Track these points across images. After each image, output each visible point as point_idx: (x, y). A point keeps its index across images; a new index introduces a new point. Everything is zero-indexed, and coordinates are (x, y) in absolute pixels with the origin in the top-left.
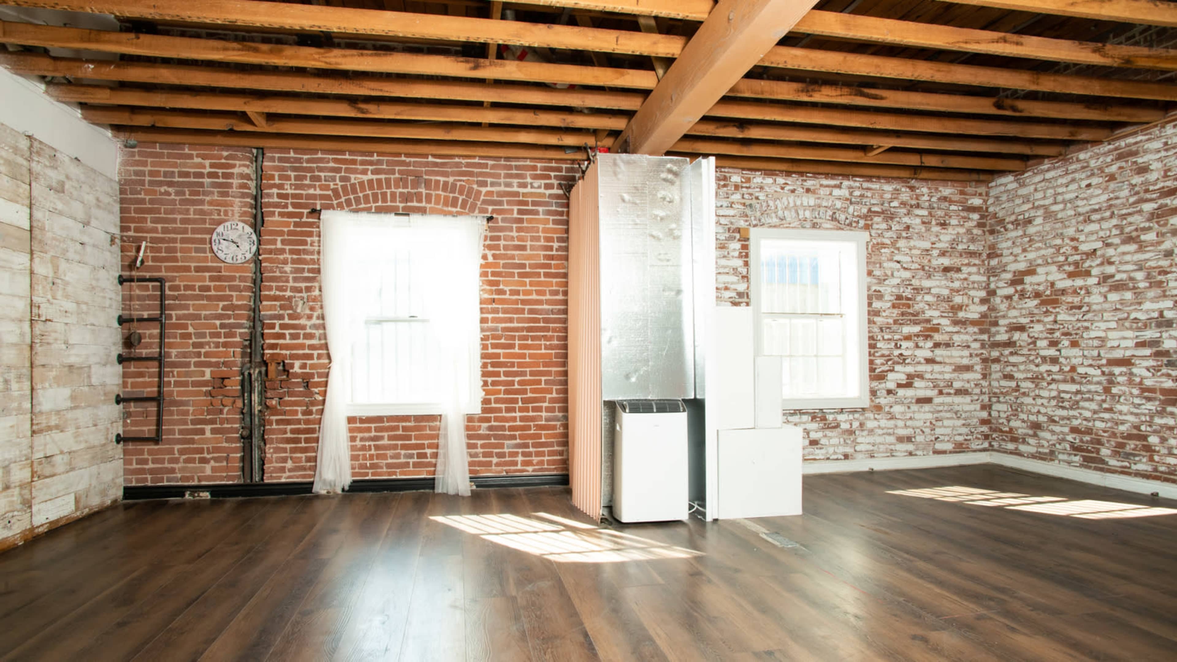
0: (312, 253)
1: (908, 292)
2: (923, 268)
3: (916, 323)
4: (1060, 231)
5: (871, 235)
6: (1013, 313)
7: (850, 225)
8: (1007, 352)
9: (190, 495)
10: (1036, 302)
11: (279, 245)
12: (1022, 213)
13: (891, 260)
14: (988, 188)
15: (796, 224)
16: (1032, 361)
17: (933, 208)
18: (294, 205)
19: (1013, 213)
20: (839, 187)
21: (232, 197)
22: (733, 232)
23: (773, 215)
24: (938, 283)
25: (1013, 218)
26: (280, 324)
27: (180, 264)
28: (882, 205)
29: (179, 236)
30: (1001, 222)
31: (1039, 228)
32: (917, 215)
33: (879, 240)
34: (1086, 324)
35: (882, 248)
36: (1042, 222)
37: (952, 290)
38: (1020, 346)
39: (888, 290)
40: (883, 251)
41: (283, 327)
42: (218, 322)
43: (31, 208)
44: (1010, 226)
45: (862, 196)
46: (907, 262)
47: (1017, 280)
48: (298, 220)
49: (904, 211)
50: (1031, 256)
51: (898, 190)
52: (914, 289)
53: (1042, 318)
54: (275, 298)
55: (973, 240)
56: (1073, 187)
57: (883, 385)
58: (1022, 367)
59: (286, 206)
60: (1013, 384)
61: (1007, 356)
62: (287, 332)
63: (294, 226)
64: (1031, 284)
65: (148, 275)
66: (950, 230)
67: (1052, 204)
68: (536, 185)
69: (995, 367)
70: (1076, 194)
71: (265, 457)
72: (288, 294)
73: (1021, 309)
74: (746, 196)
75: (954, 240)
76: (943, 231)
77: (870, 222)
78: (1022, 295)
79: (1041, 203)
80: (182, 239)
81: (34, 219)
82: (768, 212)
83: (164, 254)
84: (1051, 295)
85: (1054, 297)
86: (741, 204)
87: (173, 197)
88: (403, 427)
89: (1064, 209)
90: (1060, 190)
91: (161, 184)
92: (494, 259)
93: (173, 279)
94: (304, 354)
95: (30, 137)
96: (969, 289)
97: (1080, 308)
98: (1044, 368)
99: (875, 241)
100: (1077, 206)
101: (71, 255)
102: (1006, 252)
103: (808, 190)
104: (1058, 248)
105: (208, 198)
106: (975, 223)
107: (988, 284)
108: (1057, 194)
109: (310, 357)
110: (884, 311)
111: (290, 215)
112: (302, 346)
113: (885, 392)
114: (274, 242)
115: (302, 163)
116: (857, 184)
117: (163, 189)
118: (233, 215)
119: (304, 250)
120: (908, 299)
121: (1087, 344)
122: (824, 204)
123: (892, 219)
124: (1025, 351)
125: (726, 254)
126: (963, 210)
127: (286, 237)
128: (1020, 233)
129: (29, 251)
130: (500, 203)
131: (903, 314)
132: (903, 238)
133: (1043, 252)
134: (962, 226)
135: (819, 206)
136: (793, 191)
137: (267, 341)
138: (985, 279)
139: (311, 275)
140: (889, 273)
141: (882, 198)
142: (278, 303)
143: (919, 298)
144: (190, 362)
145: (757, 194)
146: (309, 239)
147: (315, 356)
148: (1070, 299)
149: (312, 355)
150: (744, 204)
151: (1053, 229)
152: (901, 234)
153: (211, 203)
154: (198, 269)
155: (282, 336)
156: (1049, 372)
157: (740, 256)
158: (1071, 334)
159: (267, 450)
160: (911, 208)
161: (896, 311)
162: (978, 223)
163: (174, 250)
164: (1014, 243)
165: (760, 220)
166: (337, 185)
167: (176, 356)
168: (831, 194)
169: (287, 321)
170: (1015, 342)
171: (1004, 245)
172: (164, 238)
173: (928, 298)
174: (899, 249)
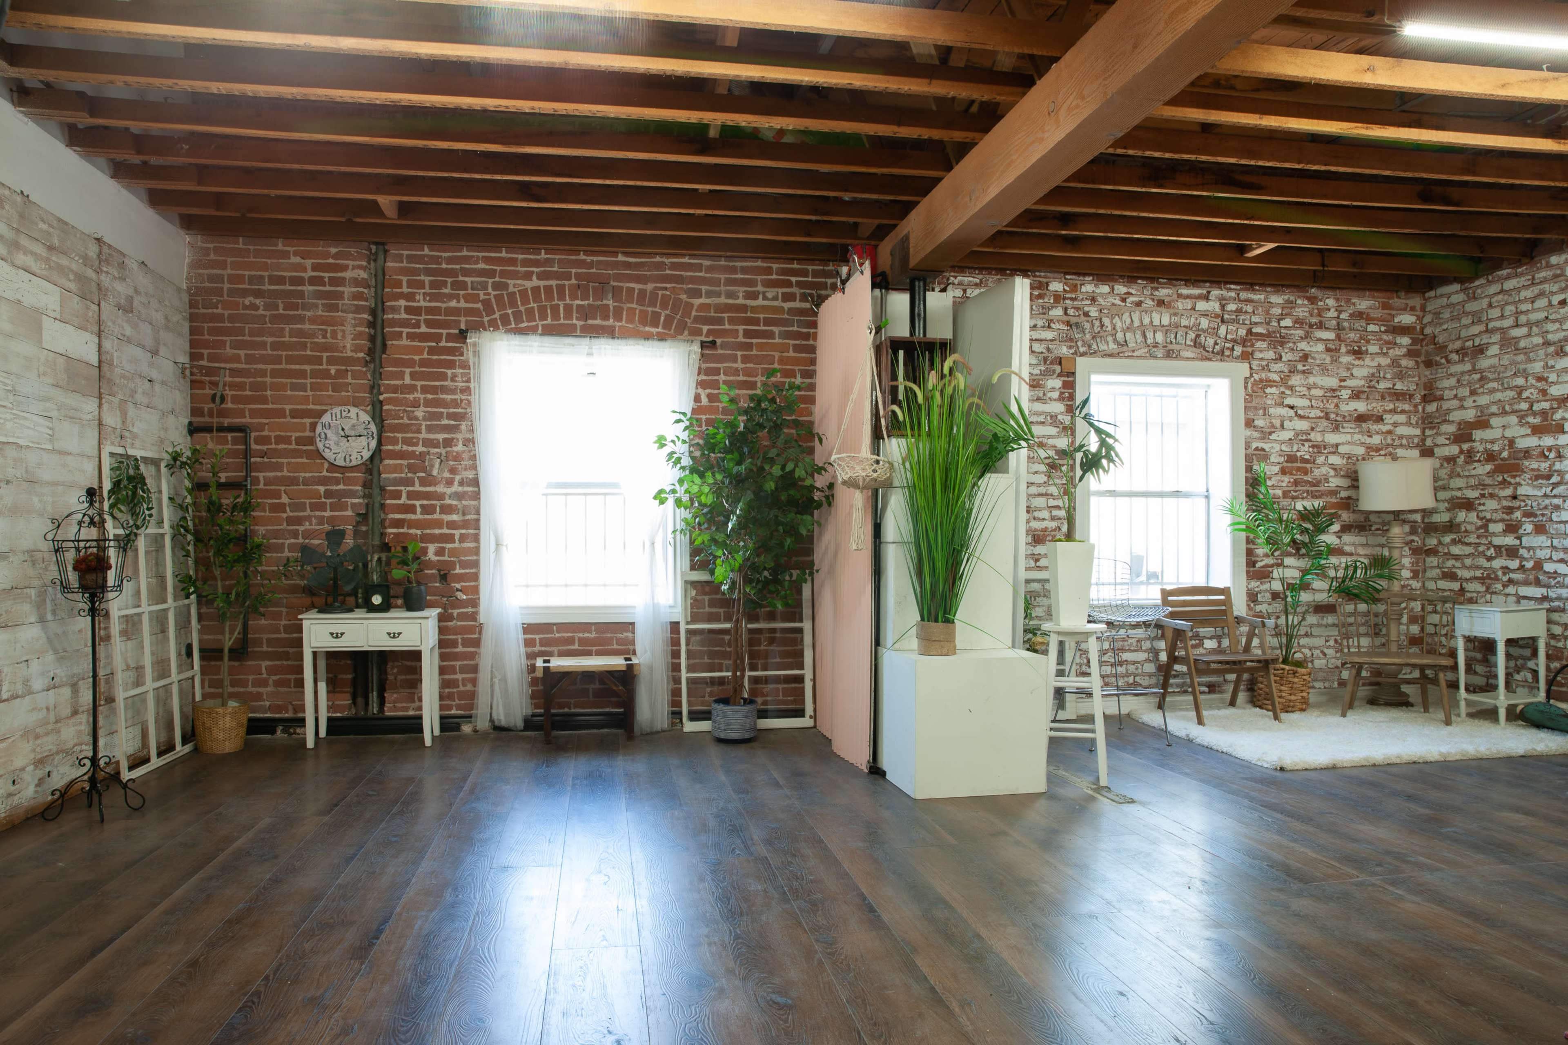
0: (453, 391)
1: (1304, 451)
2: (1327, 417)
3: (1315, 497)
4: (1522, 367)
5: (1251, 368)
6: (1459, 482)
7: (1221, 353)
8: (1447, 539)
9: (283, 731)
10: (1488, 467)
11: (407, 380)
12: (1472, 337)
13: (1281, 404)
14: (1425, 299)
15: (1143, 351)
16: (1482, 554)
17: (1344, 329)
18: (429, 324)
19: (1459, 338)
20: (1206, 298)
21: (343, 311)
22: (1052, 363)
23: (1110, 339)
24: (1348, 438)
25: (1458, 345)
26: (408, 493)
27: (270, 406)
28: (1268, 323)
29: (269, 367)
30: (1441, 349)
31: (1495, 361)
32: (1320, 340)
33: (1264, 375)
34: (1556, 501)
35: (1267, 386)
36: (1498, 352)
37: (1370, 448)
38: (1466, 531)
39: (1276, 447)
40: (1268, 390)
41: (411, 495)
42: (322, 489)
43: (99, 337)
44: (1454, 357)
45: (1239, 311)
46: (1303, 408)
47: (1463, 435)
48: (434, 344)
49: (1300, 332)
50: (1483, 400)
51: (1292, 302)
52: (1313, 446)
53: (1496, 491)
54: (401, 455)
55: (1401, 376)
56: (1542, 303)
57: (1266, 586)
58: (1468, 562)
59: (417, 325)
60: (1456, 586)
61: (1448, 545)
62: (417, 503)
63: (428, 354)
64: (1481, 441)
65: (226, 422)
66: (1368, 361)
67: (1513, 327)
68: (770, 295)
69: (1432, 561)
70: (1546, 314)
71: (386, 679)
72: (420, 449)
73: (1467, 477)
74: (1071, 312)
75: (1373, 375)
76: (1357, 362)
77: (1250, 350)
78: (1470, 456)
79: (1497, 324)
80: (272, 370)
81: (103, 350)
82: (1102, 334)
83: (248, 393)
84: (1509, 457)
85: (1513, 461)
86: (1063, 322)
87: (261, 312)
88: (580, 639)
89: (1529, 335)
90: (1524, 307)
91: (244, 293)
92: (710, 401)
93: (261, 427)
94: (441, 534)
95: (98, 240)
96: (1395, 447)
97: (1549, 477)
98: (1497, 564)
99: (1256, 377)
100: (1547, 332)
101: (139, 397)
102: (1447, 394)
103: (1161, 303)
104: (1520, 390)
105: (309, 314)
106: (1404, 351)
107: (1423, 440)
108: (1518, 313)
109: (450, 538)
110: (1270, 478)
111: (424, 337)
112: (439, 524)
113: (1268, 596)
114: (401, 376)
115: (440, 264)
116: (1233, 294)
117: (247, 302)
118: (344, 337)
119: (442, 387)
120: (1307, 461)
121: (1557, 529)
122: (1184, 322)
123: (1282, 344)
124: (1472, 539)
125: (1041, 395)
126: (1386, 332)
127: (417, 369)
128: (1468, 367)
129: (97, 395)
130: (720, 321)
131: (1297, 483)
132: (1299, 372)
133: (1498, 396)
134: (1385, 354)
135: (1178, 326)
136: (1139, 304)
137: (390, 516)
138: (1418, 432)
139: (453, 422)
140: (1277, 423)
141: (1267, 313)
142: (405, 462)
143: (1321, 459)
144: (283, 544)
145: (1086, 309)
146: (449, 372)
147: (457, 538)
148: (1535, 465)
149: (453, 535)
150: (1068, 324)
151: (1513, 363)
152: (1295, 367)
153: (312, 321)
154: (295, 414)
155: (411, 509)
156: (1506, 570)
157: (1061, 399)
158: (1535, 516)
159: (389, 670)
160: (1309, 328)
161: (1286, 479)
162: (1409, 350)
163: (262, 387)
164: (1458, 381)
165: (1090, 347)
166: (489, 294)
167: (263, 536)
168: (1193, 309)
169: (417, 487)
170: (1459, 525)
171: (1446, 383)
172: (249, 370)
173: (1334, 460)
174: (1291, 388)
